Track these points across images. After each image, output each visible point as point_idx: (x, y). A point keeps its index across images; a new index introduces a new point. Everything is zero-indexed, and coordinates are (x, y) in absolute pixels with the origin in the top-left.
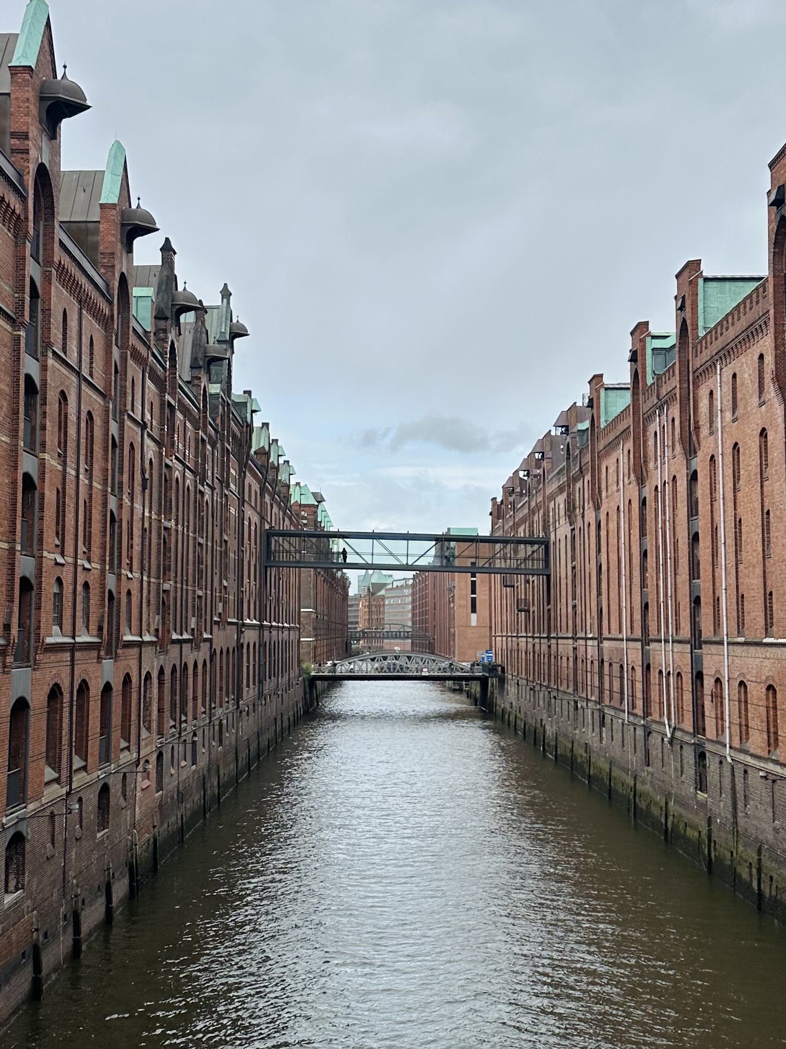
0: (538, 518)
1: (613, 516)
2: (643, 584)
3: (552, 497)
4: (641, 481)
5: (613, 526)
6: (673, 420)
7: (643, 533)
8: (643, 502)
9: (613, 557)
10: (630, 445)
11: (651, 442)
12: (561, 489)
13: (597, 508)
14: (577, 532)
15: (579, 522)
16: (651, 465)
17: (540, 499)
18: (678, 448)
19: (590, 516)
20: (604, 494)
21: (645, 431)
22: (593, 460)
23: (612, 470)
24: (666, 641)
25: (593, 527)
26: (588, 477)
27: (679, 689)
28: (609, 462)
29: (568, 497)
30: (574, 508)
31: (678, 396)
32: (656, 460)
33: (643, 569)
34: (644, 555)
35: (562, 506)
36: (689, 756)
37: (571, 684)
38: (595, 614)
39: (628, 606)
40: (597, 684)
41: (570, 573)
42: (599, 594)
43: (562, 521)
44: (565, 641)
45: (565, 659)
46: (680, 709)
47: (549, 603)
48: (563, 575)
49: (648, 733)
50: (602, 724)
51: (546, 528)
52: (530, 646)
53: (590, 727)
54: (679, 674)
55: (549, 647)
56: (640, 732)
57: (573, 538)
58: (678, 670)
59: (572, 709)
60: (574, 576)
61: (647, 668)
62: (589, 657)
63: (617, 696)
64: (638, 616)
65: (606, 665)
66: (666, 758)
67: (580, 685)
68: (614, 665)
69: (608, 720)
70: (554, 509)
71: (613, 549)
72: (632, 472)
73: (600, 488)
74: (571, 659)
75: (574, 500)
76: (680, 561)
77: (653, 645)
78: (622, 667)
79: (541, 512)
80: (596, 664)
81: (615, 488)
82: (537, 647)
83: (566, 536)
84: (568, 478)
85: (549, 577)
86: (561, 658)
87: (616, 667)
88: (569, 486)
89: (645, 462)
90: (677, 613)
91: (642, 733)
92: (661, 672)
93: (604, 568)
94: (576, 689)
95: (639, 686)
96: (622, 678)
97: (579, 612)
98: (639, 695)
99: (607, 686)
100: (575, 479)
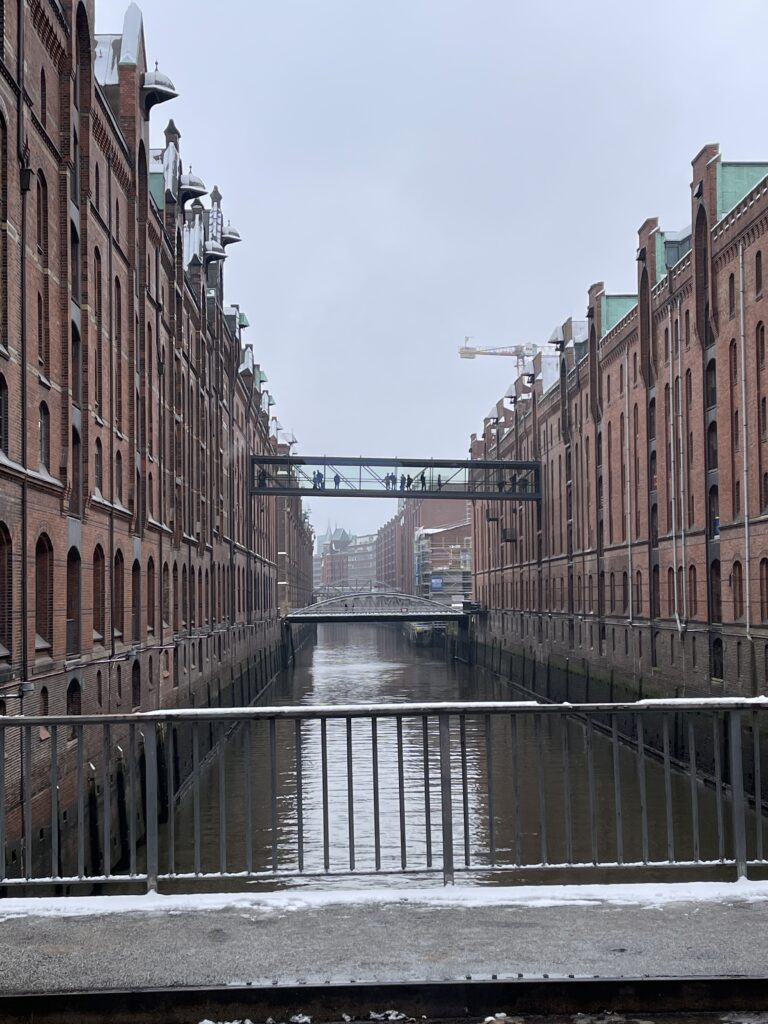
0: (527, 444)
1: (616, 425)
2: (651, 486)
3: (545, 419)
4: (649, 383)
5: (615, 434)
6: (687, 312)
7: (650, 435)
8: (651, 404)
9: (616, 466)
10: (637, 348)
11: (661, 341)
12: (554, 409)
13: (597, 419)
14: (573, 450)
15: (576, 439)
16: (661, 363)
17: (530, 423)
18: (694, 338)
19: (589, 430)
20: (605, 404)
21: (654, 330)
22: (593, 372)
23: (615, 378)
24: (678, 537)
25: (592, 441)
26: (587, 390)
27: (693, 582)
28: (612, 370)
29: (563, 415)
30: (570, 425)
31: (694, 286)
32: (667, 357)
33: (651, 471)
34: (652, 457)
35: (555, 427)
36: (703, 646)
37: (566, 604)
38: (594, 527)
39: (634, 512)
40: (595, 597)
41: (564, 492)
42: (599, 506)
43: (555, 441)
44: (560, 562)
45: (558, 581)
46: (693, 602)
47: (539, 528)
48: (556, 496)
49: (655, 633)
50: (602, 635)
51: (536, 451)
52: (517, 577)
53: (588, 641)
54: (692, 568)
55: (540, 572)
56: (646, 634)
57: (568, 456)
58: (692, 563)
59: (566, 628)
60: (569, 495)
61: (654, 570)
62: (587, 572)
63: (619, 604)
64: (644, 519)
65: (607, 577)
66: (676, 654)
67: (576, 603)
68: (616, 574)
69: (608, 631)
70: (546, 432)
71: (616, 458)
72: (638, 375)
73: (601, 399)
74: (566, 580)
75: (570, 417)
76: (695, 454)
77: (662, 545)
78: (625, 574)
79: (531, 437)
80: (595, 578)
81: (619, 395)
82: (526, 575)
83: (560, 457)
84: (563, 396)
85: (539, 501)
86: (554, 580)
87: (619, 577)
88: (564, 405)
89: (655, 361)
90: (691, 508)
91: (649, 635)
92: (671, 570)
93: (605, 480)
94: (571, 608)
95: (645, 589)
96: (625, 585)
97: (575, 530)
98: (646, 597)
99: (607, 596)
100: (571, 396)
